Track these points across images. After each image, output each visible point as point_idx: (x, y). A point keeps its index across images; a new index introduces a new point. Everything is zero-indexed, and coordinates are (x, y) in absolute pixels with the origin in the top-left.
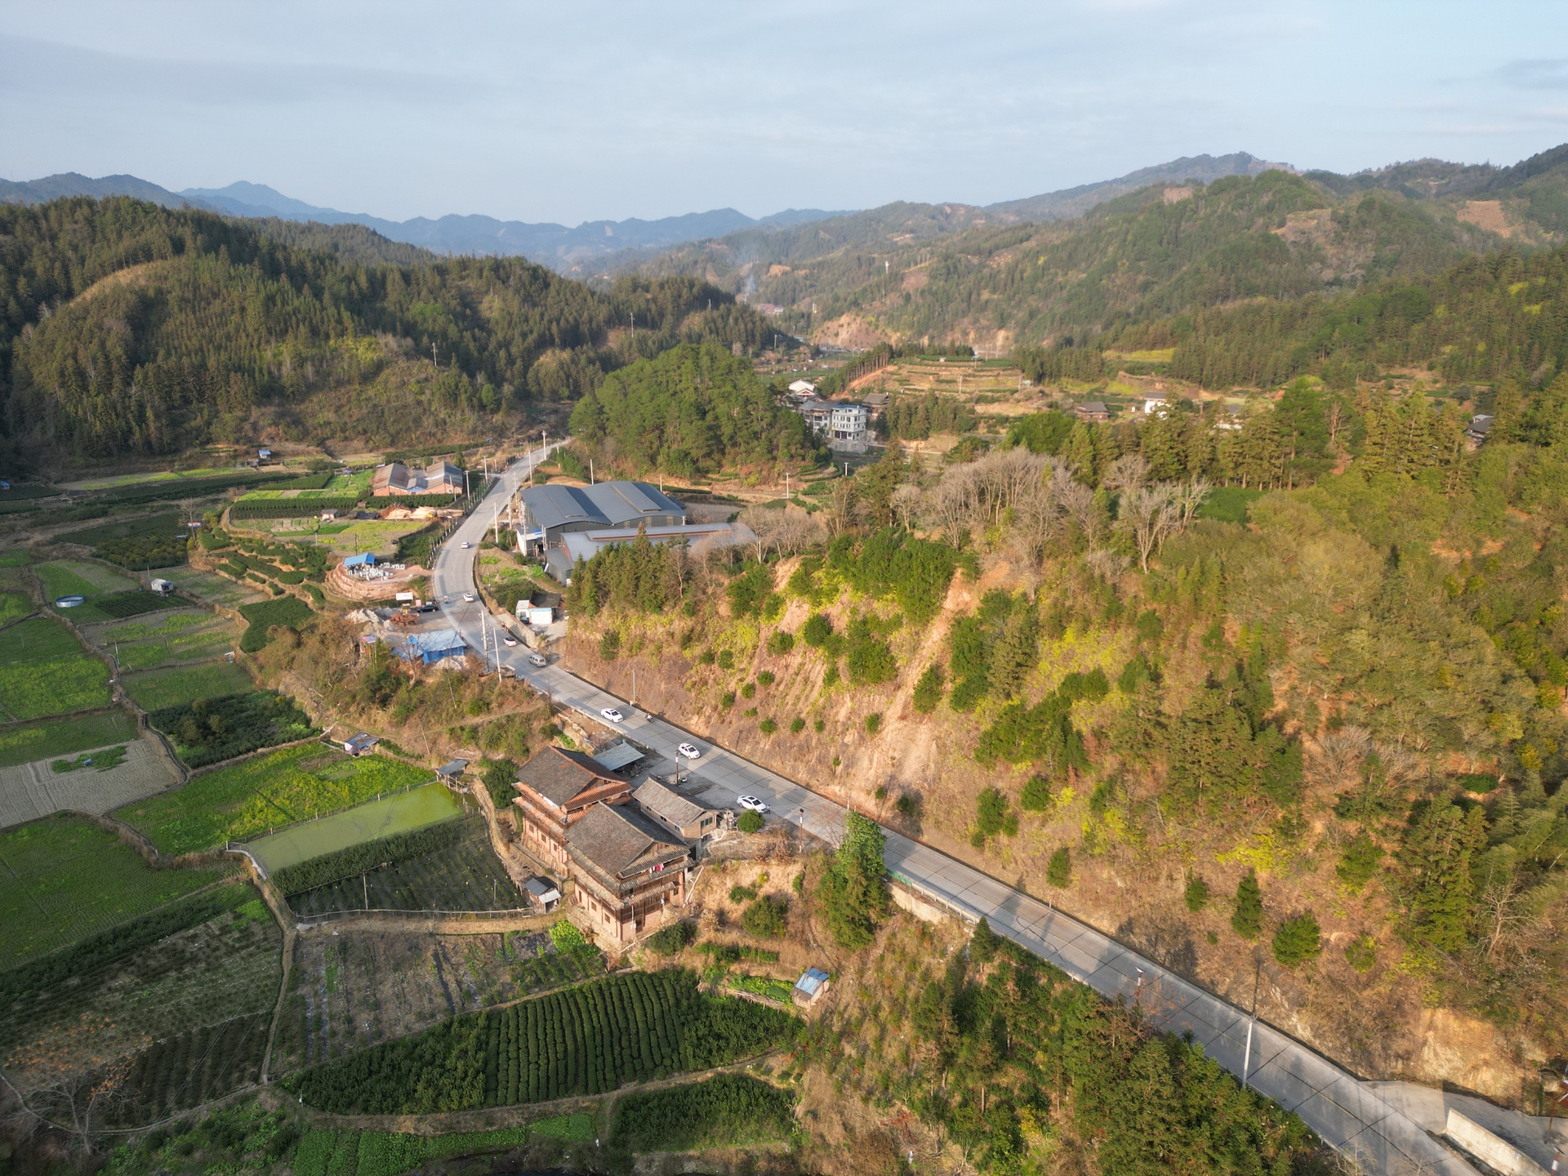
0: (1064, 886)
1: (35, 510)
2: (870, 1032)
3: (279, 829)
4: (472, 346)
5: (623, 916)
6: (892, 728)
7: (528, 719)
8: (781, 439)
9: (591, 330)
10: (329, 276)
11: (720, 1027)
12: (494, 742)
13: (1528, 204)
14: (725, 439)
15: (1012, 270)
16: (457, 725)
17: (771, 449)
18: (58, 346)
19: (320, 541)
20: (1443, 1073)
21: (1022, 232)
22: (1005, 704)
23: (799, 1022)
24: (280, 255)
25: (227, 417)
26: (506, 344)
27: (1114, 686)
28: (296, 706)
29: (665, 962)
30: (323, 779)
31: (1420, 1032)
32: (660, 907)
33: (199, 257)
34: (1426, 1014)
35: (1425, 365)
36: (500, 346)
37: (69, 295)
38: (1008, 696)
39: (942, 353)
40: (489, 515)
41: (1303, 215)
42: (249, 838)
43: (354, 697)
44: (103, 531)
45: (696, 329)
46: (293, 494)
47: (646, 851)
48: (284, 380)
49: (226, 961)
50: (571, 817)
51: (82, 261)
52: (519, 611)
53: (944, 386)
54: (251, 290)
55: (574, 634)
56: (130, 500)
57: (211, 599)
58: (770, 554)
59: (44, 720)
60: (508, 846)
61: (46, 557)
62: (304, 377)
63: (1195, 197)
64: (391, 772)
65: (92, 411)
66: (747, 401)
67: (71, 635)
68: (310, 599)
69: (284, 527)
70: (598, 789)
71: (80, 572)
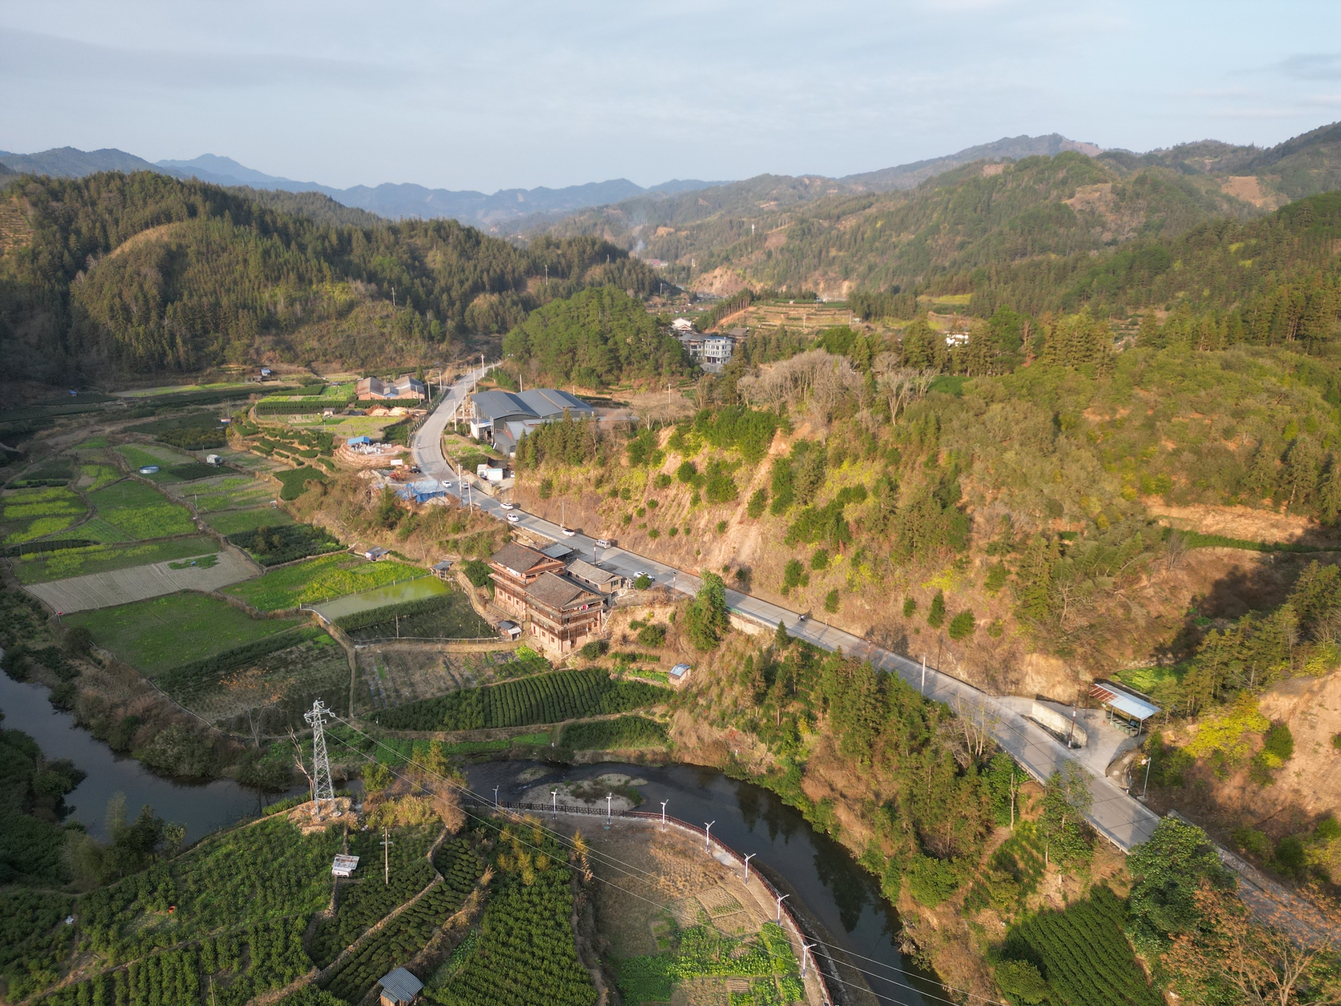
0: (834, 612)
1: (101, 411)
2: (715, 691)
3: (332, 599)
4: (421, 290)
5: (563, 636)
6: (734, 530)
7: (492, 534)
8: (665, 360)
9: (514, 279)
10: (308, 235)
11: (624, 693)
12: (469, 550)
13: (1279, 179)
14: (622, 359)
15: (855, 231)
16: (444, 539)
17: (657, 367)
18: (106, 288)
19: (326, 429)
20: (1036, 690)
22: (804, 508)
23: (672, 692)
24: (268, 218)
25: (237, 343)
26: (447, 289)
27: (870, 494)
28: (327, 532)
29: (589, 664)
30: (354, 573)
31: (1024, 669)
32: (585, 634)
33: (208, 219)
34: (1028, 658)
35: (1163, 306)
36: (443, 291)
37: (107, 249)
38: (806, 503)
39: (792, 297)
40: (446, 413)
41: (1089, 188)
42: (315, 603)
43: (370, 524)
44: (160, 425)
45: (598, 278)
46: (298, 398)
47: (577, 597)
48: (279, 315)
49: (315, 664)
50: (528, 581)
51: (117, 222)
52: (479, 472)
53: (790, 323)
54: (251, 245)
55: (519, 486)
56: (169, 405)
57: (251, 469)
58: (656, 425)
59: (155, 540)
60: (485, 607)
61: (121, 441)
62: (294, 313)
63: (1006, 173)
64: (400, 569)
65: (136, 338)
66: (639, 330)
67: (157, 490)
68: (323, 468)
69: (298, 420)
70: (545, 565)
71: (150, 451)
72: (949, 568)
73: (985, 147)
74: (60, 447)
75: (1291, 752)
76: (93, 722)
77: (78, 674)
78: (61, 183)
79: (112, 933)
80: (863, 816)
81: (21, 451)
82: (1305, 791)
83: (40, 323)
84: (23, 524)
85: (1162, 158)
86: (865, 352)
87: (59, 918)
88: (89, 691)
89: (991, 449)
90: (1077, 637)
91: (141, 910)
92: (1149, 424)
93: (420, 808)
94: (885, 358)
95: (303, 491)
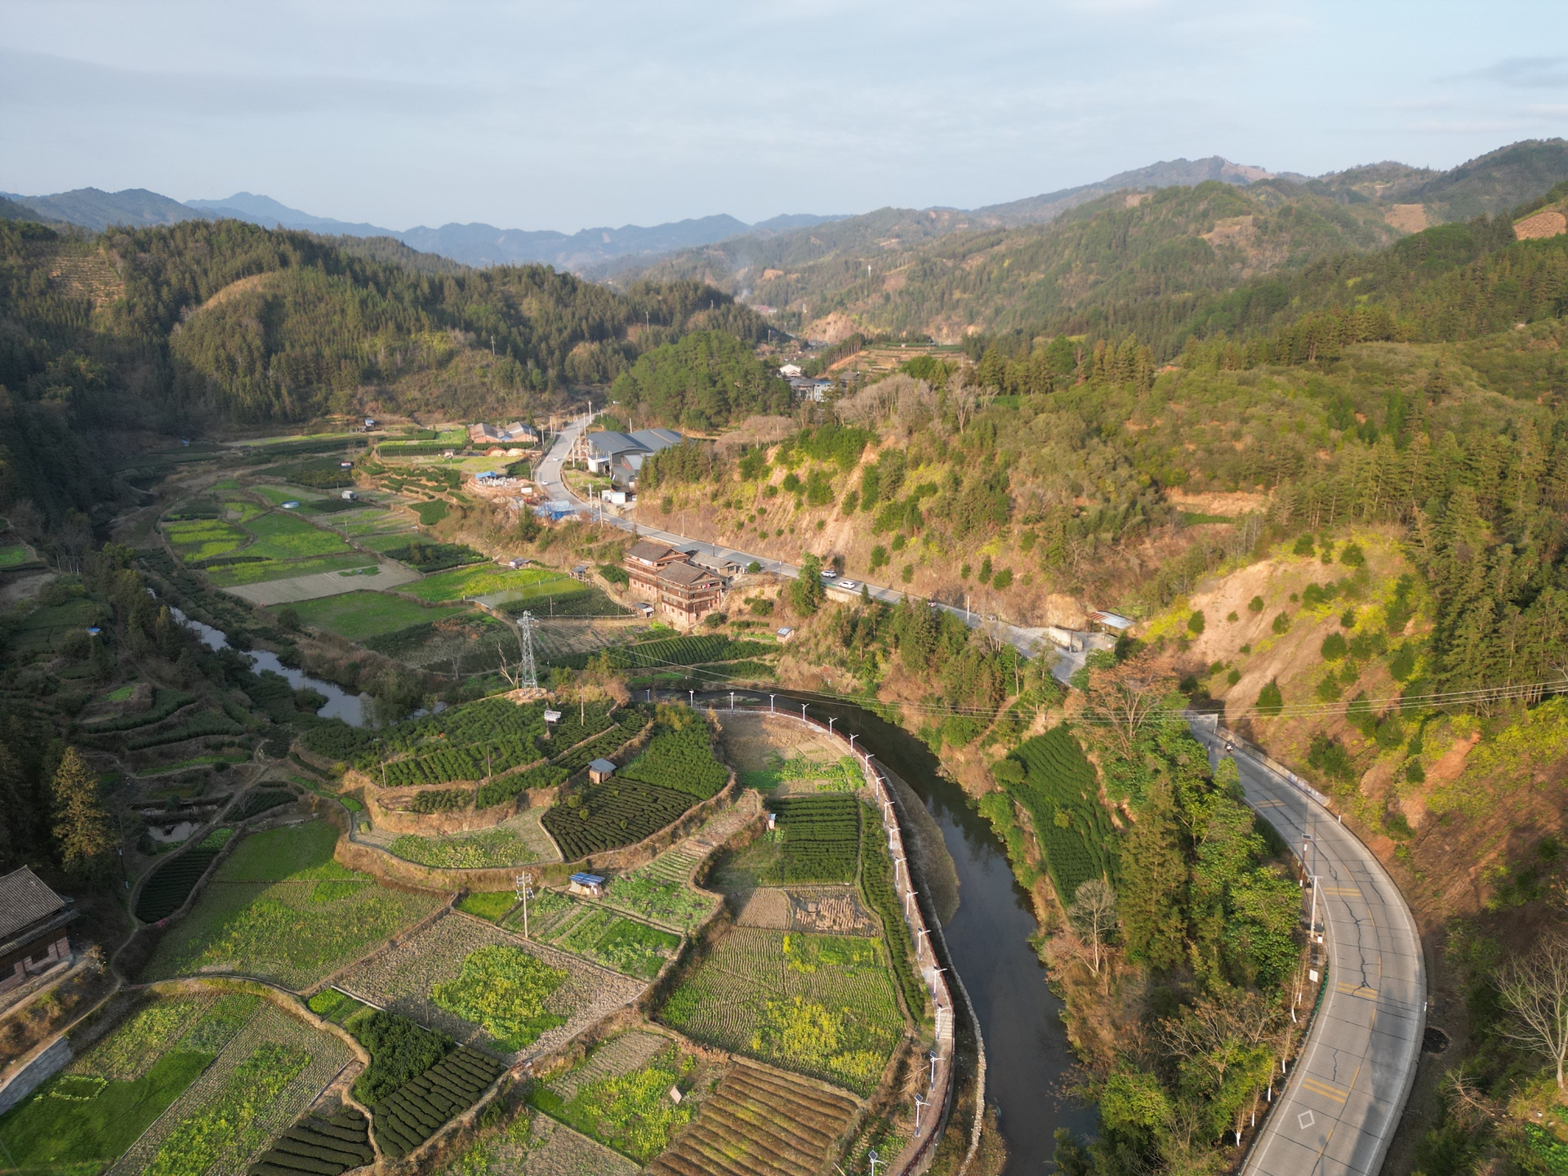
0: (909, 581)
1: (219, 459)
2: (813, 641)
3: (488, 593)
4: (519, 340)
5: (689, 609)
6: (831, 527)
7: (622, 542)
8: (773, 401)
9: (613, 326)
10: (400, 283)
11: (740, 648)
12: (602, 556)
13: (1448, 206)
14: (731, 401)
15: (982, 271)
16: (579, 548)
17: (766, 406)
18: (207, 339)
19: (451, 466)
20: (1056, 622)
21: (996, 237)
22: (887, 503)
23: (779, 646)
24: (357, 267)
25: (340, 394)
26: (545, 338)
27: (940, 488)
28: (471, 548)
29: (712, 631)
30: (503, 577)
31: (1046, 606)
32: (707, 608)
33: (301, 269)
34: (1049, 598)
36: (541, 339)
37: (199, 301)
38: (889, 499)
39: (905, 340)
40: (559, 455)
41: (1229, 221)
42: (475, 596)
43: (511, 539)
44: (283, 469)
45: (701, 325)
46: (413, 444)
47: (701, 577)
48: (380, 365)
49: (486, 634)
50: (659, 569)
51: (205, 272)
52: (603, 497)
54: (349, 296)
55: (641, 505)
56: (283, 452)
57: (385, 502)
58: (764, 447)
59: (319, 557)
60: (621, 596)
61: (252, 483)
62: (395, 364)
63: (1144, 204)
64: (542, 574)
65: (243, 389)
66: (747, 373)
67: (303, 520)
68: (454, 501)
69: (421, 461)
70: (672, 556)
71: (284, 490)
72: (995, 539)
73: (1137, 173)
74: (195, 490)
75: (1203, 628)
76: (319, 671)
77: (293, 643)
78: (146, 234)
79: (408, 742)
80: (920, 707)
81: (157, 493)
82: (1210, 652)
83: (141, 376)
84: (197, 546)
85: (1328, 184)
86: (943, 376)
88: (309, 652)
89: (1033, 447)
90: (1085, 581)
91: (422, 735)
92: (1175, 431)
93: (597, 691)
94: (958, 379)
95: (443, 516)
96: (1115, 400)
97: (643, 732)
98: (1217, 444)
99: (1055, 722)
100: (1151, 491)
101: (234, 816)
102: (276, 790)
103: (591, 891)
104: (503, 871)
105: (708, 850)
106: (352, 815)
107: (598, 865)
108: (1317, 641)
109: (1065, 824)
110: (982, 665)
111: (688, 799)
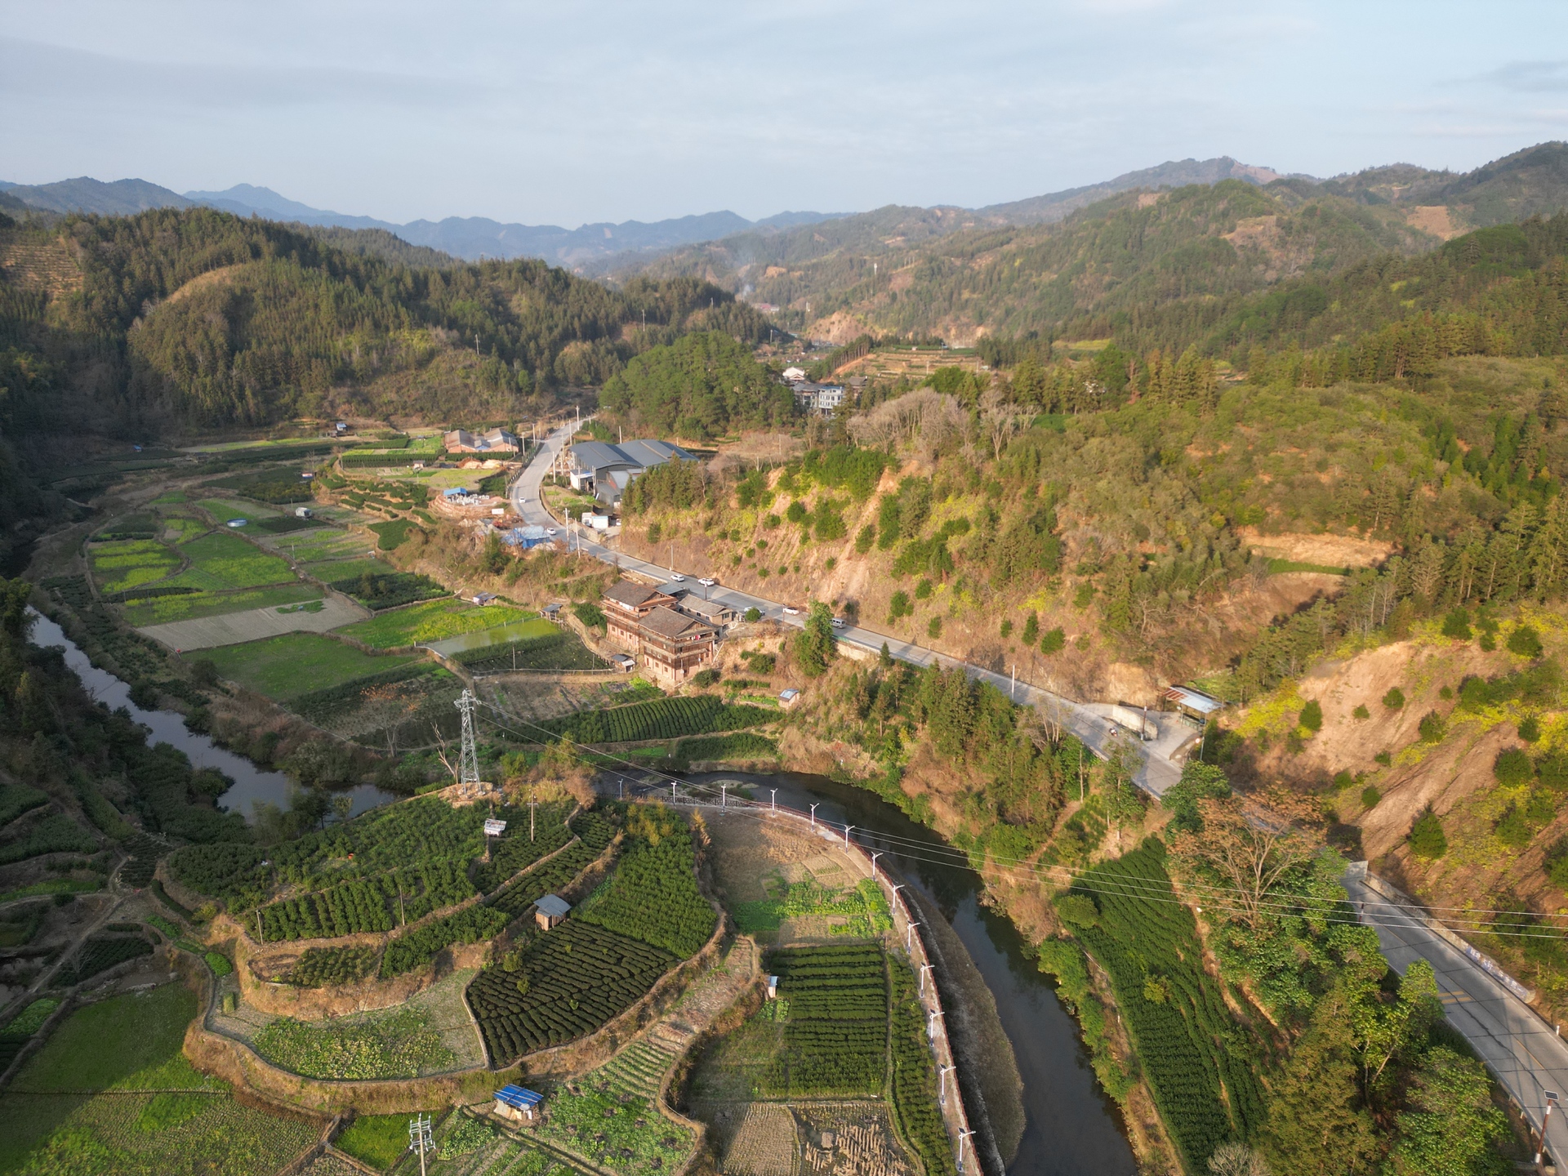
0: (937, 637)
1: (171, 467)
2: (822, 710)
3: (445, 638)
4: (506, 338)
5: (676, 665)
6: (842, 566)
7: (602, 577)
8: (775, 409)
9: (607, 325)
10: (381, 277)
11: (736, 715)
12: (579, 593)
13: (1472, 209)
14: (729, 409)
15: (992, 269)
16: (552, 583)
17: (767, 417)
18: (168, 336)
19: (418, 481)
20: (1119, 697)
21: (1006, 235)
22: (910, 541)
23: (781, 713)
24: (336, 259)
25: (310, 396)
26: (535, 337)
27: (973, 525)
28: (431, 580)
29: (702, 692)
30: (464, 616)
31: (1108, 677)
32: (698, 663)
33: (274, 261)
34: (1111, 667)
36: (530, 338)
37: (164, 294)
38: (911, 536)
39: (915, 343)
40: (541, 466)
41: (1251, 221)
42: (430, 641)
43: (476, 570)
44: (238, 480)
45: (700, 325)
46: (383, 452)
47: (690, 627)
48: (355, 364)
50: (642, 614)
51: (172, 264)
52: (584, 520)
53: (915, 371)
54: (322, 289)
55: (625, 532)
56: (243, 460)
57: (343, 521)
58: (766, 467)
59: (257, 588)
60: (597, 643)
61: (200, 496)
62: (371, 363)
63: (1160, 204)
64: (509, 613)
65: (203, 389)
66: (747, 378)
67: (248, 542)
68: (419, 520)
69: (387, 473)
70: (657, 599)
71: (234, 505)
72: (1042, 591)
73: (1145, 173)
74: (135, 503)
75: (1320, 724)
76: (231, 740)
77: (208, 701)
78: (111, 222)
79: (305, 869)
80: (955, 804)
81: (95, 507)
82: (1330, 756)
83: (96, 374)
84: (120, 573)
85: (1343, 185)
86: (973, 391)
87: (256, 862)
88: (222, 715)
89: (1086, 479)
90: (1155, 647)
91: (325, 856)
92: (1247, 458)
93: (555, 789)
94: (991, 396)
95: (403, 540)
96: (1176, 421)
97: (609, 850)
98: (1300, 476)
99: (1132, 842)
100: (1225, 533)
101: (66, 978)
102: (129, 935)
103: (522, 1114)
104: (403, 1085)
105: (686, 1040)
106: (216, 981)
107: (537, 1070)
108: (1486, 758)
109: (1158, 998)
110: (1038, 763)
111: (662, 959)
